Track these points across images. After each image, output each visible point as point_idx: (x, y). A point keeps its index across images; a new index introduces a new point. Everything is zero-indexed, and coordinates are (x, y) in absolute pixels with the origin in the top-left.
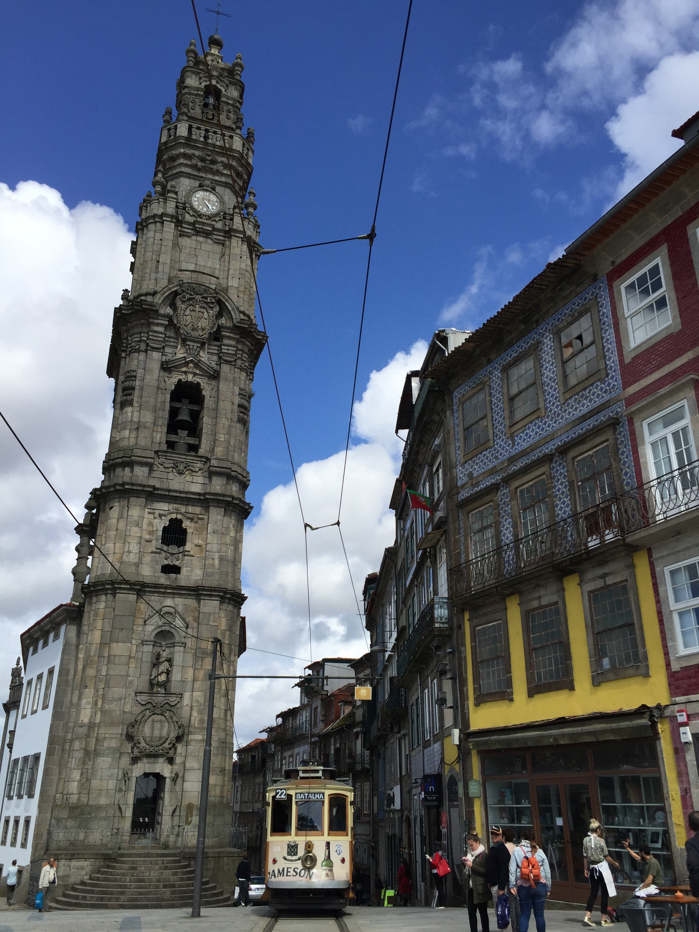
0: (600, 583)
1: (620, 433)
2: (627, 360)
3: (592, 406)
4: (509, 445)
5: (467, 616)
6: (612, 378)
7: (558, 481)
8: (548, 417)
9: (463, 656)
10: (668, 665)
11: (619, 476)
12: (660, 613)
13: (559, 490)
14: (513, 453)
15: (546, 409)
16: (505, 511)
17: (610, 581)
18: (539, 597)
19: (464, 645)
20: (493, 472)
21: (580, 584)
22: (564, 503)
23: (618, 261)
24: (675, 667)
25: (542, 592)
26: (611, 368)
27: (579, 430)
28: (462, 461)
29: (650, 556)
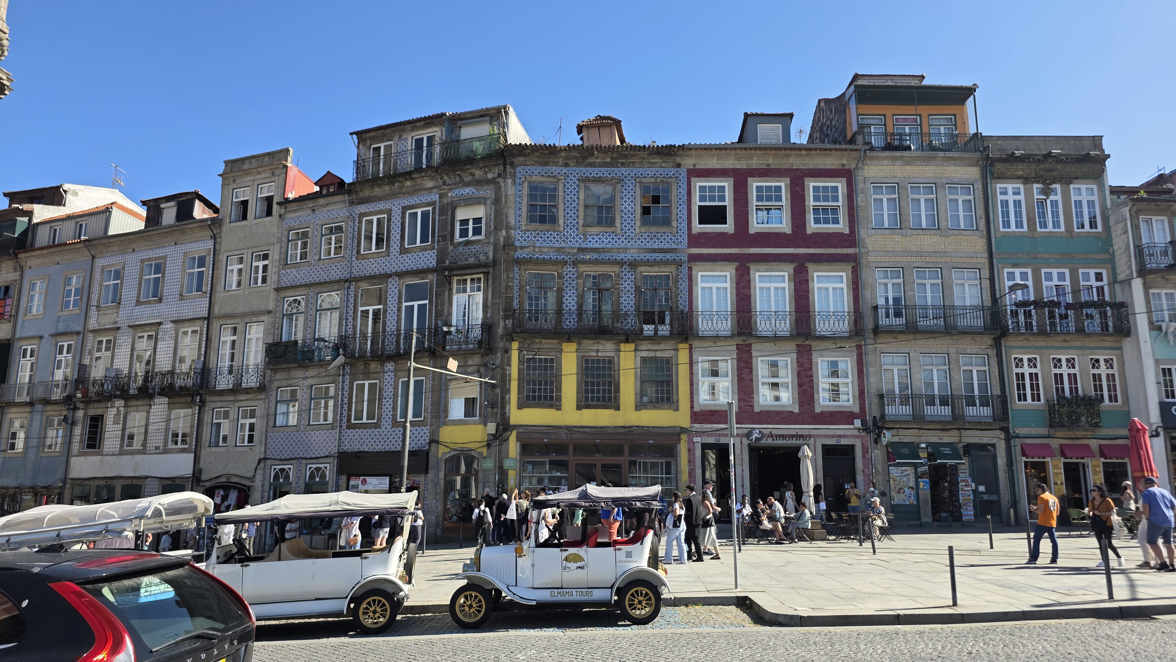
0: (651, 354)
1: (681, 272)
2: (694, 231)
3: (662, 246)
4: (580, 238)
5: (515, 345)
6: (681, 236)
7: (625, 281)
8: (623, 236)
9: (508, 373)
10: (692, 407)
11: (677, 296)
12: (691, 380)
13: (625, 288)
14: (584, 246)
15: (622, 230)
16: (570, 284)
17: (659, 354)
18: (598, 351)
19: (509, 365)
20: (559, 250)
21: (636, 350)
22: (628, 297)
23: (698, 167)
24: (696, 409)
25: (600, 347)
26: (681, 230)
27: (648, 256)
28: (523, 228)
29: (691, 347)
